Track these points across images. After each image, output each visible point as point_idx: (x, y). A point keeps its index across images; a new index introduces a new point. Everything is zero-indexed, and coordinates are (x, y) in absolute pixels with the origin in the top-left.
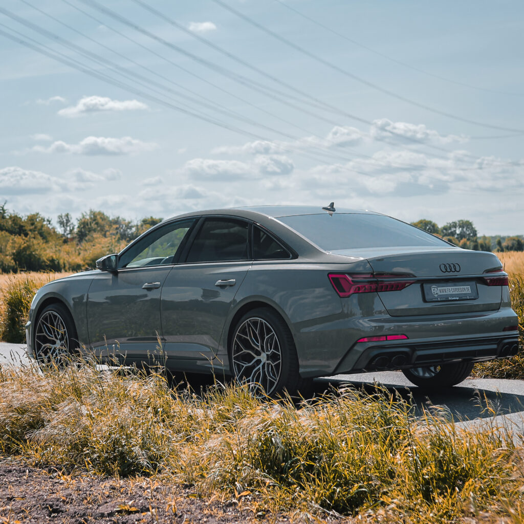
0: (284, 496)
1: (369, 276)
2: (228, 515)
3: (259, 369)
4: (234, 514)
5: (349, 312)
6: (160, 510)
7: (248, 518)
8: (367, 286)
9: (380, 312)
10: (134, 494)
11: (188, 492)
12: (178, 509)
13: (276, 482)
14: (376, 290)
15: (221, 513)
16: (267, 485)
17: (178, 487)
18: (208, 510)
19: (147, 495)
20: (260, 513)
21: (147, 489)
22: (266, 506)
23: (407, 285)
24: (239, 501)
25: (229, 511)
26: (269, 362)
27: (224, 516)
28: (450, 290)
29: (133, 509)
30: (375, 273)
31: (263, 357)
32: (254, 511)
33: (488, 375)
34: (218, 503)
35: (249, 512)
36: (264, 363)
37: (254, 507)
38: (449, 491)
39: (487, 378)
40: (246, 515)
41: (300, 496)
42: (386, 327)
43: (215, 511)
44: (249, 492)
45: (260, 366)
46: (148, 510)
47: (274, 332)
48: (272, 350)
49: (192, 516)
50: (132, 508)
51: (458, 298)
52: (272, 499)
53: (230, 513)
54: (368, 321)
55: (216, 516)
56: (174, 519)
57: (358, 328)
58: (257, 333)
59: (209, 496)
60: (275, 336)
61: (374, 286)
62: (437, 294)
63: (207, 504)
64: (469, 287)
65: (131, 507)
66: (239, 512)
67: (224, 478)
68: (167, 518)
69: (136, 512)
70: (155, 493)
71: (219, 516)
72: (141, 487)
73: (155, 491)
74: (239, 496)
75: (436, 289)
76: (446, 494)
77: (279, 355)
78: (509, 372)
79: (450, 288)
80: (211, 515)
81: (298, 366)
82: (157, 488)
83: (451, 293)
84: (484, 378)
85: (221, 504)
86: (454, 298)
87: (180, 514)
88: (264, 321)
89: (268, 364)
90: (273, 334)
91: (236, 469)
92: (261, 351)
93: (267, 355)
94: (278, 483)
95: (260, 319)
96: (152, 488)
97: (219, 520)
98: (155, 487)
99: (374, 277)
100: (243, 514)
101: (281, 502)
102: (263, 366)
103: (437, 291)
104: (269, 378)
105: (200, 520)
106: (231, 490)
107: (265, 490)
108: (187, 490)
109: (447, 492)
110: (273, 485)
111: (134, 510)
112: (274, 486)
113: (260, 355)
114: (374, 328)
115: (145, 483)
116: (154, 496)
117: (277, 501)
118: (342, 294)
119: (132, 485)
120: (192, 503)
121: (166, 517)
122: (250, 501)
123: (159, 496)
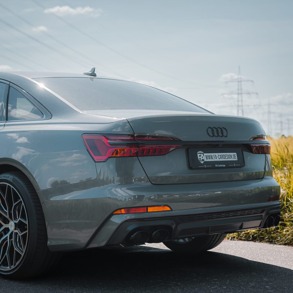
1: (129, 138)
3: (6, 239)
5: (105, 179)
8: (126, 149)
9: (140, 180)
14: (137, 155)
23: (171, 149)
26: (16, 231)
28: (217, 157)
30: (135, 135)
31: (11, 226)
33: (234, 237)
36: (12, 232)
39: (234, 240)
42: (146, 197)
45: (8, 235)
47: (21, 199)
48: (20, 219)
51: (224, 166)
54: (126, 189)
57: (115, 197)
58: (5, 199)
60: (23, 203)
61: (134, 150)
62: (203, 160)
64: (235, 154)
75: (202, 155)
77: (26, 225)
78: (254, 235)
79: (217, 154)
81: (46, 239)
83: (218, 160)
84: (231, 240)
86: (221, 166)
88: (12, 187)
89: (16, 234)
90: (21, 201)
92: (9, 219)
93: (15, 223)
95: (8, 184)
99: (134, 140)
102: (10, 235)
103: (203, 157)
104: (15, 249)
113: (8, 223)
114: (132, 198)
118: (96, 158)
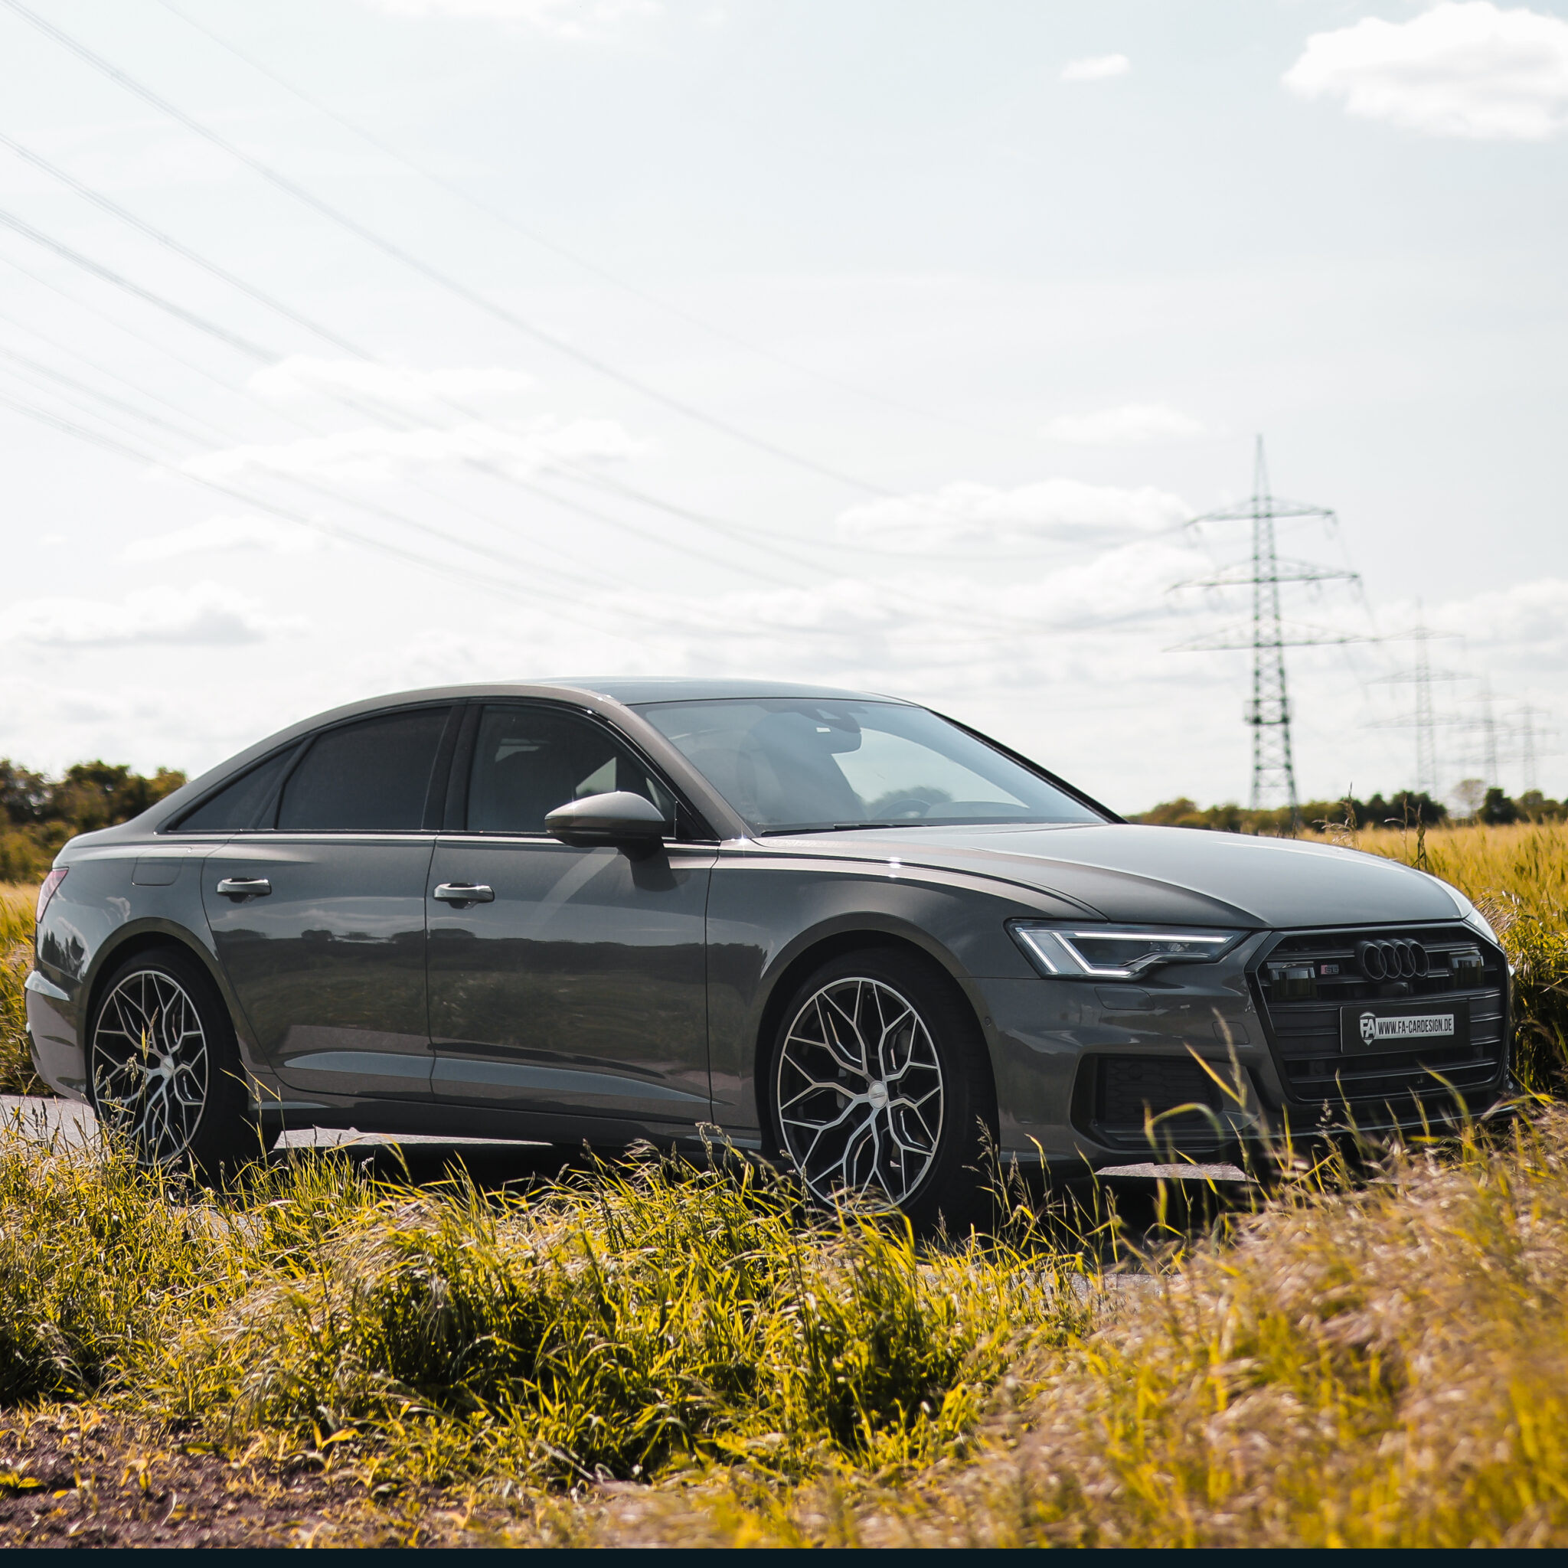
0: (450, 1440)
2: (295, 1494)
4: (310, 1491)
6: (105, 1484)
7: (350, 1502)
10: (32, 1446)
11: (183, 1441)
12: (155, 1481)
13: (429, 1403)
15: (275, 1490)
16: (403, 1411)
17: (157, 1426)
18: (240, 1482)
19: (69, 1446)
20: (383, 1488)
21: (69, 1431)
22: (401, 1469)
24: (327, 1455)
25: (298, 1485)
27: (284, 1497)
29: (30, 1483)
32: (368, 1482)
34: (266, 1463)
35: (352, 1486)
37: (366, 1472)
38: (903, 1415)
40: (344, 1494)
41: (494, 1440)
43: (258, 1483)
44: (355, 1431)
46: (71, 1484)
49: (194, 1497)
50: (26, 1480)
52: (418, 1449)
53: (299, 1490)
55: (259, 1497)
56: (144, 1506)
59: (245, 1444)
63: (235, 1465)
65: (22, 1477)
66: (325, 1484)
67: (285, 1396)
68: (123, 1504)
69: (36, 1491)
70: (92, 1444)
71: (270, 1497)
72: (53, 1430)
73: (92, 1438)
74: (325, 1443)
76: (894, 1424)
80: (247, 1495)
82: (97, 1431)
85: (275, 1468)
87: (161, 1494)
91: (318, 1371)
94: (435, 1405)
96: (84, 1427)
97: (269, 1508)
98: (93, 1427)
100: (337, 1490)
101: (442, 1459)
105: (216, 1507)
106: (304, 1428)
107: (400, 1429)
108: (182, 1436)
109: (898, 1419)
110: (419, 1413)
111: (29, 1486)
112: (423, 1416)
115: (63, 1418)
116: (88, 1450)
117: (432, 1456)
119: (26, 1424)
120: (197, 1464)
121: (121, 1500)
122: (358, 1457)
123: (102, 1451)
